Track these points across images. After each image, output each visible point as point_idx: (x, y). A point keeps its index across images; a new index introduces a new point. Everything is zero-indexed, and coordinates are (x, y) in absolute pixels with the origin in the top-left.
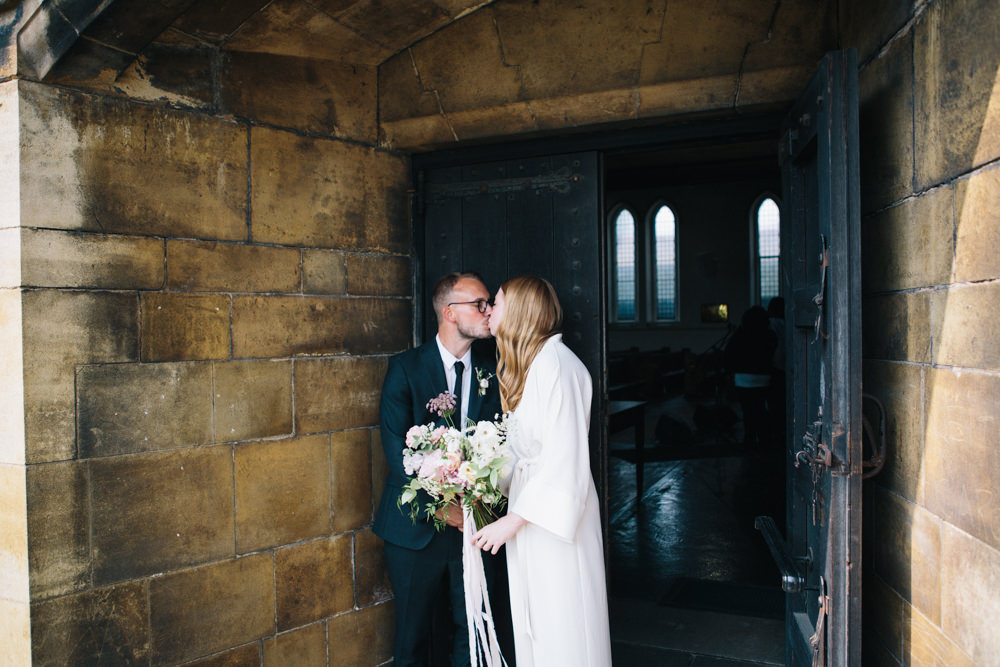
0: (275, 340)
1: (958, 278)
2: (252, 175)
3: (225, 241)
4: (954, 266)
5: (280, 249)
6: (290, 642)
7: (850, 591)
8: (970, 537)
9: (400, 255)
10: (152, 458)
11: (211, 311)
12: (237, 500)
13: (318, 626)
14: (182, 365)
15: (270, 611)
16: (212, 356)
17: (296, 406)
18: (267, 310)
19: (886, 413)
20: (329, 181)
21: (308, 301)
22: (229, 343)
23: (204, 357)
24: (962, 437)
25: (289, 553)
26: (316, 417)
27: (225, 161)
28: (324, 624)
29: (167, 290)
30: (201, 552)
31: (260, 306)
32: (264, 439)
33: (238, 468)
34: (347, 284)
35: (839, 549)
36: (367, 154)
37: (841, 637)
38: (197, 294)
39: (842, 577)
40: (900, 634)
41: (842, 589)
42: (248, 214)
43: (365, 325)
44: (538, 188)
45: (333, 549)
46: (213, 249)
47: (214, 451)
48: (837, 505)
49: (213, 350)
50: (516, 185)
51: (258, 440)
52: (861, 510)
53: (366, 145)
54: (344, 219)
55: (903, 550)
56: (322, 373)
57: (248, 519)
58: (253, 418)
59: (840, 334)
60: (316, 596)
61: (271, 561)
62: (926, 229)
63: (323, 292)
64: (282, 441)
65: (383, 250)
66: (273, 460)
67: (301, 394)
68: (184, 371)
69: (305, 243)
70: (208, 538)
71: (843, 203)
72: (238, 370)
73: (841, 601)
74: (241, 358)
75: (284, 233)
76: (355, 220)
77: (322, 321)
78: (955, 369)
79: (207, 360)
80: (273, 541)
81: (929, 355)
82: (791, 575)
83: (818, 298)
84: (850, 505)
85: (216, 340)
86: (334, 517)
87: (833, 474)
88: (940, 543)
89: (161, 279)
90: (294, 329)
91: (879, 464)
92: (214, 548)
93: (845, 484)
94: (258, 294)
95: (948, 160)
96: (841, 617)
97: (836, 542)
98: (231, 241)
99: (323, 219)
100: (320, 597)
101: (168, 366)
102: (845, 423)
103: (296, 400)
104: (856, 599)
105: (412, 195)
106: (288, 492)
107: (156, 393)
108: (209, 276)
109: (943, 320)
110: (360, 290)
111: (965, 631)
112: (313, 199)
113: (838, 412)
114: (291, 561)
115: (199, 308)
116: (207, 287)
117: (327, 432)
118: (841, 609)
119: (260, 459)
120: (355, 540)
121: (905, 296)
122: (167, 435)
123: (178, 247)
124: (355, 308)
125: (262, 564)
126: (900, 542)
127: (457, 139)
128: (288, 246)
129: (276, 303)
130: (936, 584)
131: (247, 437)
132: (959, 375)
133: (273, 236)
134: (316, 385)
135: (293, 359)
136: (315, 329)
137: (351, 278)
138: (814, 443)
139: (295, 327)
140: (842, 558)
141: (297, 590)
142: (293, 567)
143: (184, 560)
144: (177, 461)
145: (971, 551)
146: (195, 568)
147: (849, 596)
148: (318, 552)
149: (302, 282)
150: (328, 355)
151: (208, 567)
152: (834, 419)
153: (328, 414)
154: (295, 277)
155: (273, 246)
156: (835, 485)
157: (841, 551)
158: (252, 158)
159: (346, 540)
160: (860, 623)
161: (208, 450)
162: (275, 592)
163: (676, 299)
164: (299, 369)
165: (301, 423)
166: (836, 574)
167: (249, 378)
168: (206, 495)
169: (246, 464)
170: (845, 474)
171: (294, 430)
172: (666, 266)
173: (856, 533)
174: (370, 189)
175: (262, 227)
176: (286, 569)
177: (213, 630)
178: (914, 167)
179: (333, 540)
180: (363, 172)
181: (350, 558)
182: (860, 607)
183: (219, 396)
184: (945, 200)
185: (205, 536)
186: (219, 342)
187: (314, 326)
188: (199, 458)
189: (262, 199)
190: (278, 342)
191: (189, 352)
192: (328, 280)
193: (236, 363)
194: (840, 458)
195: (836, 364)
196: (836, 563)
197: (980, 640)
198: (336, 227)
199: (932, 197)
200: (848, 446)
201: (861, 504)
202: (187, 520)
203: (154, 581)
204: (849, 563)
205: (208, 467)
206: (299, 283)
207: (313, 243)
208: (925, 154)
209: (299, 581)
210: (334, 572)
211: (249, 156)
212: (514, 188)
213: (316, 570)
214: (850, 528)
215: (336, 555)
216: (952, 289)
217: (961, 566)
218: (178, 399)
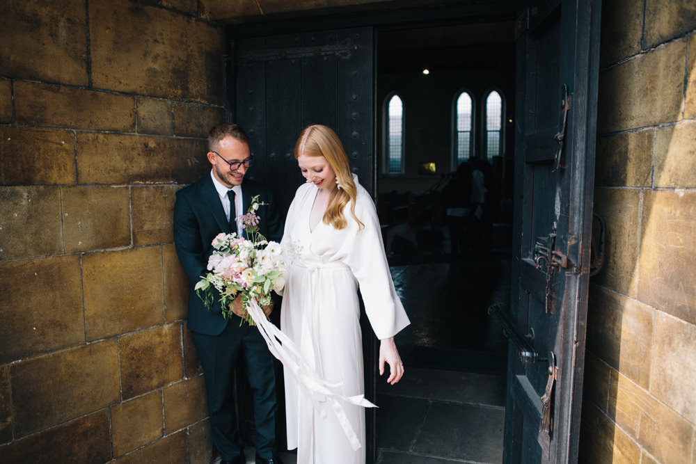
0: (115, 170)
1: (686, 115)
2: (91, 30)
3: (68, 85)
4: (683, 106)
5: (116, 95)
6: (132, 407)
7: (576, 363)
8: (685, 323)
9: (216, 106)
10: (8, 266)
11: (57, 144)
12: (85, 299)
13: (155, 393)
14: (33, 189)
15: (116, 384)
16: (59, 181)
17: (134, 223)
18: (107, 145)
19: (606, 227)
20: (158, 42)
21: (142, 139)
22: (74, 170)
23: (52, 182)
24: (681, 245)
25: (131, 339)
26: (150, 232)
27: (66, 16)
28: (161, 392)
29: (16, 124)
30: (56, 341)
31: (101, 142)
32: (108, 250)
33: (85, 273)
34: (174, 127)
35: (568, 332)
36: (189, 22)
37: (567, 397)
38: (44, 129)
39: (570, 352)
40: (606, 393)
41: (569, 361)
42: (88, 65)
43: (189, 160)
44: (326, 55)
45: (166, 335)
46: (57, 91)
47: (64, 259)
48: (568, 297)
49: (60, 177)
50: (308, 53)
51: (102, 251)
52: (587, 302)
53: (189, 15)
54: (170, 74)
55: (613, 331)
56: (154, 197)
57: (95, 314)
58: (97, 233)
59: (578, 163)
60: (153, 371)
61: (116, 346)
62: (653, 79)
63: (154, 133)
64: (122, 251)
65: (203, 102)
66: (115, 267)
67: (137, 215)
68: (34, 193)
69: (138, 92)
70: (61, 330)
71: (585, 58)
72: (83, 194)
73: (569, 371)
74: (85, 184)
75: (120, 82)
76: (180, 76)
77: (154, 155)
78: (676, 190)
79: (55, 185)
80: (117, 331)
81: (649, 180)
82: (528, 351)
83: (560, 136)
84: (579, 298)
85: (63, 168)
86: (166, 310)
87: (567, 274)
88: (652, 327)
89: (10, 114)
90: (130, 162)
91: (599, 266)
92: (67, 338)
93: (576, 282)
94: (99, 131)
95: (683, 17)
96: (568, 382)
97: (566, 326)
98: (73, 86)
99: (152, 73)
100: (157, 372)
101: (19, 189)
102: (578, 234)
103: (133, 219)
104: (579, 369)
105: (226, 59)
106: (128, 292)
107: (9, 212)
108: (55, 114)
109: (667, 151)
110: (185, 132)
111: (674, 394)
112: (145, 55)
113: (573, 225)
114: (133, 345)
115: (46, 141)
116: (53, 123)
117: (160, 244)
118: (568, 377)
119: (104, 266)
120: (183, 327)
121: (626, 135)
122: (21, 247)
123: (24, 87)
124: (180, 146)
125: (108, 348)
126: (610, 325)
127: (262, 13)
128: (124, 93)
129: (115, 140)
130: (645, 357)
131: (93, 248)
132: (682, 194)
133: (111, 85)
134: (149, 207)
135: (130, 186)
136: (148, 162)
137: (177, 122)
138: (549, 250)
139: (131, 160)
140: (570, 338)
141: (138, 367)
142: (134, 350)
143: (40, 349)
144: (30, 268)
145: (685, 334)
146: (51, 355)
147: (575, 367)
148: (154, 338)
149: (136, 124)
150: (159, 183)
151: (62, 353)
152: (570, 231)
153: (160, 230)
154: (131, 119)
155: (111, 92)
156: (568, 283)
157: (571, 333)
158: (90, 16)
159: (176, 328)
160: (582, 387)
161: (58, 259)
162: (119, 370)
163: (402, 159)
164: (136, 194)
165: (138, 237)
166: (565, 351)
167: (93, 200)
168: (58, 295)
169: (92, 270)
170: (576, 274)
171: (132, 242)
172: (396, 136)
173: (582, 319)
174: (191, 51)
175: (100, 76)
176: (128, 351)
177: (68, 402)
178: (643, 29)
179: (166, 327)
180: (186, 37)
181: (180, 341)
182: (583, 374)
183: (67, 214)
184: (677, 52)
185: (58, 328)
186: (66, 170)
187: (147, 159)
188: (51, 266)
189: (100, 53)
190: (117, 172)
191: (38, 177)
192: (158, 123)
193: (82, 188)
194: (573, 261)
195: (573, 188)
196: (566, 342)
197: (690, 402)
198: (164, 80)
199: (662, 52)
200: (580, 252)
201: (587, 297)
202: (41, 316)
203: (14, 366)
204: (576, 342)
205: (59, 273)
206: (134, 124)
207: (145, 92)
208: (657, 16)
209: (139, 360)
210: (167, 352)
211: (87, 15)
212: (307, 55)
213: (153, 351)
214: (578, 315)
215: (168, 339)
216: (678, 126)
217: (673, 345)
218: (30, 217)
